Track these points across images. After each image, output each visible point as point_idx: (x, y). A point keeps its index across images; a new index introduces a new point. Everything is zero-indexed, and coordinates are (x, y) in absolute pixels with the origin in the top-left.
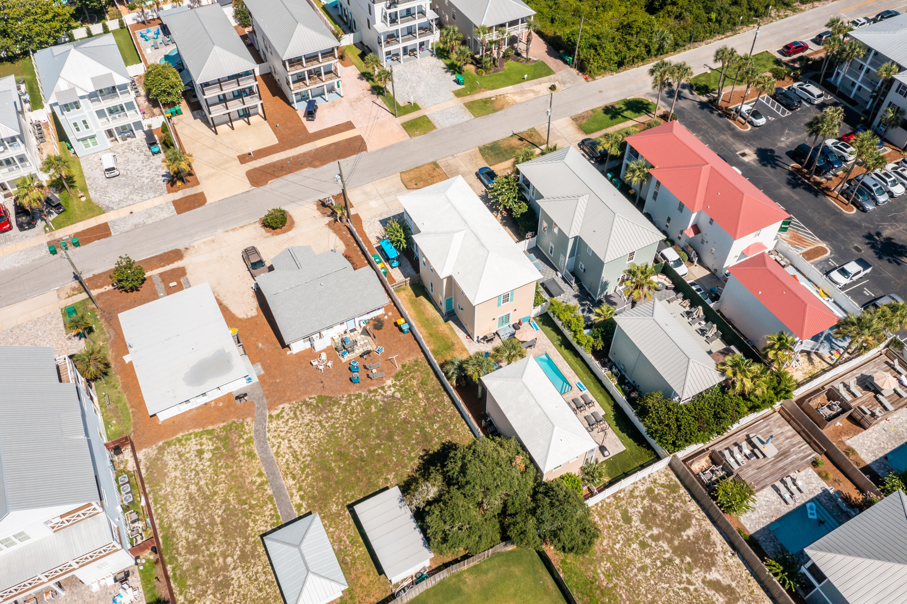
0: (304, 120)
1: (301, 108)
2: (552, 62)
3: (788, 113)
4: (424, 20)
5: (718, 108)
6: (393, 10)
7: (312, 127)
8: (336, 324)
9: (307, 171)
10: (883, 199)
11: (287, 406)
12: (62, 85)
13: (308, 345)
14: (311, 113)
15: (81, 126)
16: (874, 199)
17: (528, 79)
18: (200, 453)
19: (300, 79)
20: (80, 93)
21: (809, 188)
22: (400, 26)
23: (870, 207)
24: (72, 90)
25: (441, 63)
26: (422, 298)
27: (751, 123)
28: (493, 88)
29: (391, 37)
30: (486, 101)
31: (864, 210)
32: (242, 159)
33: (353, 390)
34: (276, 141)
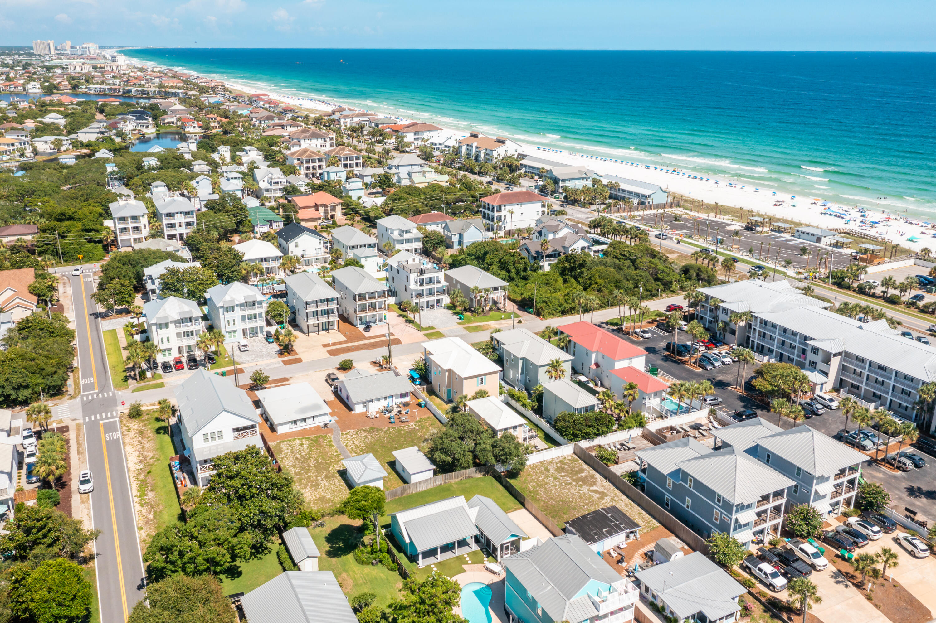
0: (363, 332)
1: (361, 328)
2: (520, 313)
3: (666, 334)
5: (623, 331)
6: (421, 277)
7: (367, 334)
8: (382, 398)
9: (365, 351)
10: (717, 364)
11: (352, 431)
12: (227, 298)
13: (364, 410)
14: (368, 328)
15: (231, 323)
16: (713, 364)
17: (504, 319)
18: (302, 445)
19: (363, 309)
20: (237, 303)
21: (675, 362)
22: (425, 288)
23: (709, 367)
24: (233, 300)
25: (451, 312)
26: (433, 396)
27: (642, 337)
28: (482, 322)
29: (420, 295)
30: (477, 327)
31: (706, 370)
32: (325, 346)
33: (391, 425)
34: (345, 339)
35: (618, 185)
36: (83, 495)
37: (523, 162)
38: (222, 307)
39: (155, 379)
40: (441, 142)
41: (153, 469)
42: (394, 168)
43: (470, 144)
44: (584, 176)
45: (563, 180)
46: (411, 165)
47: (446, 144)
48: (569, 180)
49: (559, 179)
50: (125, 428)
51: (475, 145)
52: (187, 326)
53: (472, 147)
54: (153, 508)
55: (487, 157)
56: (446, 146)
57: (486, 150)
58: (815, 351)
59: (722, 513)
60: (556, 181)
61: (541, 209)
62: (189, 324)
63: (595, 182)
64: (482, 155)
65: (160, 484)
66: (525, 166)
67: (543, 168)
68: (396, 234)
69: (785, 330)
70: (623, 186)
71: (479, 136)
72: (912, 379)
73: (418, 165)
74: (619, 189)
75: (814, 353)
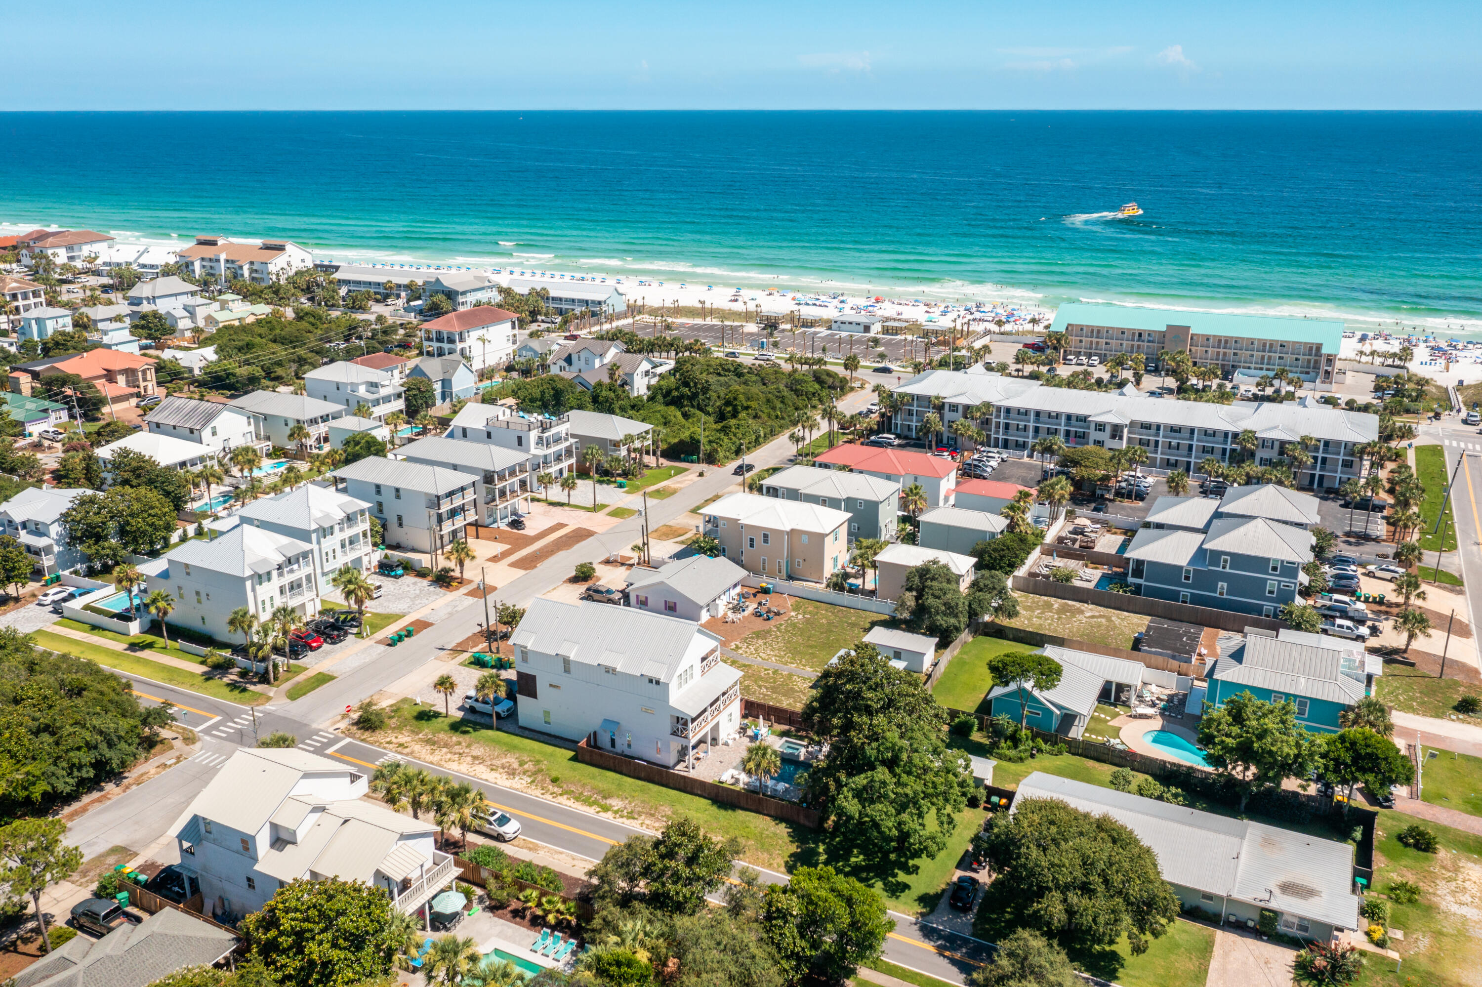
1: (503, 527)
2: (682, 465)
4: (567, 444)
6: (546, 434)
7: (528, 533)
8: (722, 594)
9: (562, 554)
11: (737, 643)
14: (517, 523)
15: (331, 556)
16: (986, 471)
17: (676, 474)
19: (503, 495)
20: (336, 518)
22: (554, 449)
23: (986, 475)
24: (328, 516)
25: (591, 481)
29: (544, 464)
30: (658, 491)
32: (495, 559)
33: (772, 623)
34: (507, 547)
35: (547, 292)
36: (515, 842)
37: (337, 276)
38: (315, 531)
39: (297, 673)
40: (131, 260)
41: (554, 774)
42: (145, 302)
43: (207, 256)
44: (487, 284)
45: (464, 293)
46: (176, 295)
47: (142, 261)
48: (471, 291)
49: (457, 293)
50: (391, 746)
51: (223, 257)
52: (292, 571)
53: (218, 261)
54: (652, 815)
55: (254, 275)
56: (144, 266)
57: (252, 263)
58: (1100, 427)
59: (1279, 582)
60: (451, 295)
61: (511, 332)
62: (295, 567)
63: (506, 292)
64: (246, 273)
65: (602, 785)
66: (347, 282)
67: (389, 282)
68: (362, 391)
69: (1038, 414)
70: (553, 293)
71: (220, 243)
72: (1214, 433)
73: (186, 293)
74: (548, 298)
75: (1100, 430)
